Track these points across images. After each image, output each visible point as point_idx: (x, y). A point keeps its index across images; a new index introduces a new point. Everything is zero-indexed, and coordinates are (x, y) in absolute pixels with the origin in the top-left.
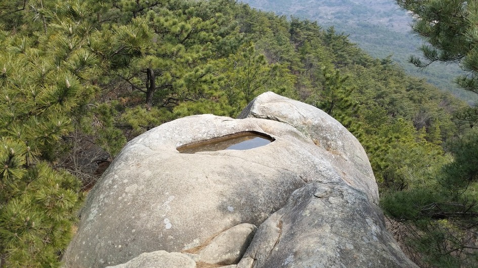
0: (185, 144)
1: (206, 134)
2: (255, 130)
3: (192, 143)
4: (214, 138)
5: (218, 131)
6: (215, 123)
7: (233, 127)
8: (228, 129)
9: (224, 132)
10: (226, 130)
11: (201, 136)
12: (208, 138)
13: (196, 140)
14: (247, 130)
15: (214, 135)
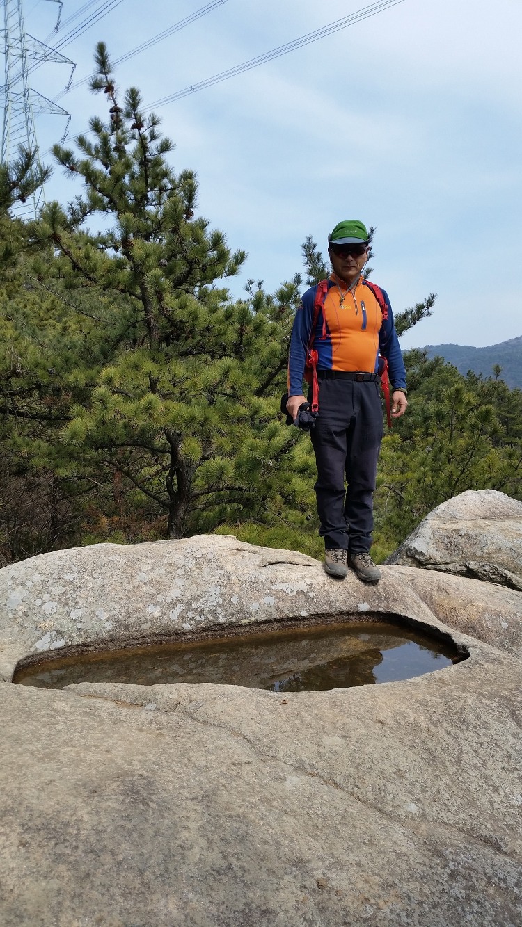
0: (77, 641)
1: (180, 607)
2: (399, 610)
3: (112, 639)
4: (215, 627)
5: (235, 600)
6: (229, 568)
7: (305, 589)
8: (280, 596)
9: (262, 607)
10: (270, 600)
11: (157, 614)
12: (187, 626)
13: (132, 631)
14: (364, 607)
15: (214, 613)
